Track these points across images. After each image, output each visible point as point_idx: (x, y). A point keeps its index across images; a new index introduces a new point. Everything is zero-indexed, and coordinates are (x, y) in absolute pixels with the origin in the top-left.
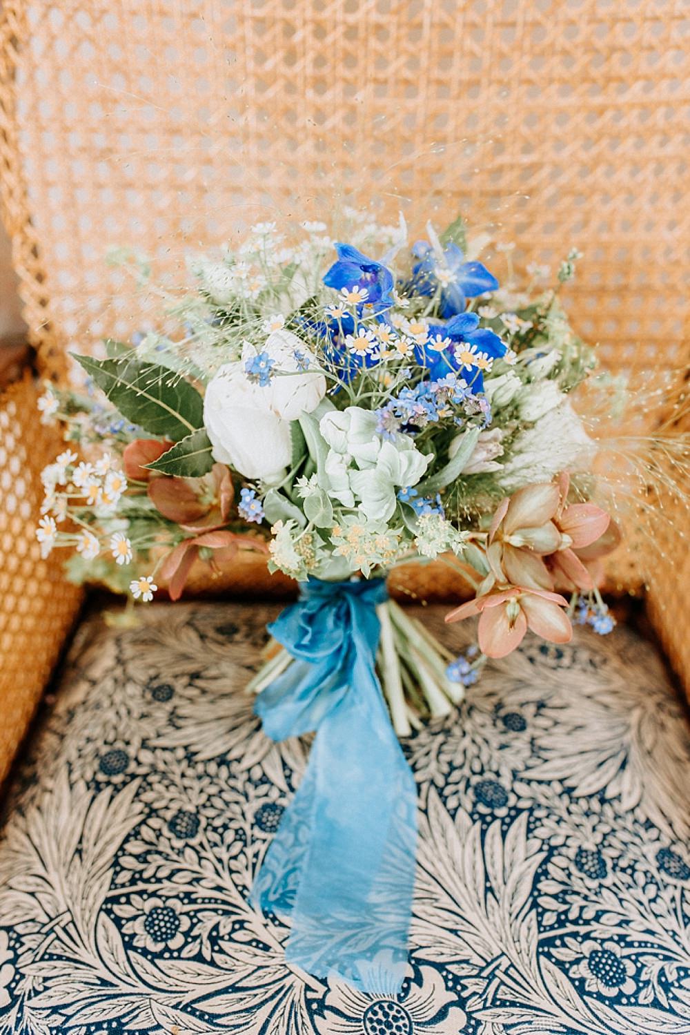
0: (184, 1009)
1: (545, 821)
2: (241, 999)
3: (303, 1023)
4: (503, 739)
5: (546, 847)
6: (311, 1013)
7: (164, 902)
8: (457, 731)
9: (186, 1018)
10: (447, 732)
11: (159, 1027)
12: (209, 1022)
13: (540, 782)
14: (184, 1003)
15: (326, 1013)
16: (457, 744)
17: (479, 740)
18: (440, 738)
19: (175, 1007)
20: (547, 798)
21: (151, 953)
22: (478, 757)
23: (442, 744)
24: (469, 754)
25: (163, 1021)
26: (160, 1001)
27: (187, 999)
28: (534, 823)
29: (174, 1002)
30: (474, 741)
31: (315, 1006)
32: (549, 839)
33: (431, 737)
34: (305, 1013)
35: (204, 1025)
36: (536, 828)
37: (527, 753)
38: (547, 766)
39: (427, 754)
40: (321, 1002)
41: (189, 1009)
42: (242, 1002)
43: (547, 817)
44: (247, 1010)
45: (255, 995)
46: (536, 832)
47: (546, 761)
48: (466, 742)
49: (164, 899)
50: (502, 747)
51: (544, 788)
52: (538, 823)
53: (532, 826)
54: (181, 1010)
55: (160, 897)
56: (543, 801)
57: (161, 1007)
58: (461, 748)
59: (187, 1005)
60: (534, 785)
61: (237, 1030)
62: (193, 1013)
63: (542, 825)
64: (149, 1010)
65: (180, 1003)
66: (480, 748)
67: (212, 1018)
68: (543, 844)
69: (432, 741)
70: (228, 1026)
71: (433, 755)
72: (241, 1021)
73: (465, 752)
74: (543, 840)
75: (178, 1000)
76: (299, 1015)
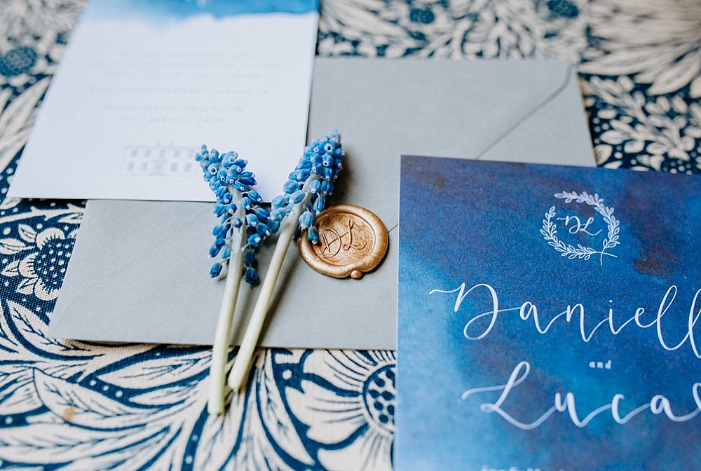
0: (85, 384)
1: (615, 124)
2: (175, 367)
3: (269, 401)
4: (550, 27)
5: (618, 155)
6: (281, 384)
7: (66, 233)
8: (487, 16)
9: (87, 396)
10: (475, 17)
11: (44, 409)
12: (123, 401)
13: (603, 77)
14: (86, 374)
15: (305, 384)
16: (488, 32)
17: (517, 27)
18: (465, 24)
19: (72, 380)
20: (614, 96)
21: (41, 302)
22: (517, 47)
23: (467, 32)
24: (505, 44)
25: (50, 400)
26: (49, 372)
27: (90, 367)
28: (600, 125)
29: (71, 372)
30: (510, 28)
31: (287, 375)
32: (623, 144)
33: (453, 22)
34: (272, 385)
35: (114, 406)
36: (603, 131)
37: (582, 43)
38: (610, 59)
39: (448, 43)
40: (297, 369)
41: (93, 383)
42: (176, 371)
43: (618, 118)
44: (183, 383)
45: (196, 361)
46: (604, 137)
47: (607, 53)
48: (500, 29)
49: (66, 228)
50: (548, 36)
51: (609, 84)
52: (605, 126)
53: (597, 129)
54: (81, 384)
55: (61, 226)
56: (608, 99)
57: (49, 380)
58: (493, 36)
59: (91, 377)
60: (595, 81)
61: (165, 412)
62: (99, 387)
63: (611, 128)
64: (31, 386)
65: (80, 373)
66: (519, 37)
67: (127, 396)
68: (614, 151)
69: (454, 28)
70: (152, 407)
71: (456, 44)
72: (173, 399)
73: (498, 41)
74: (614, 147)
75: (77, 370)
76: (263, 388)
